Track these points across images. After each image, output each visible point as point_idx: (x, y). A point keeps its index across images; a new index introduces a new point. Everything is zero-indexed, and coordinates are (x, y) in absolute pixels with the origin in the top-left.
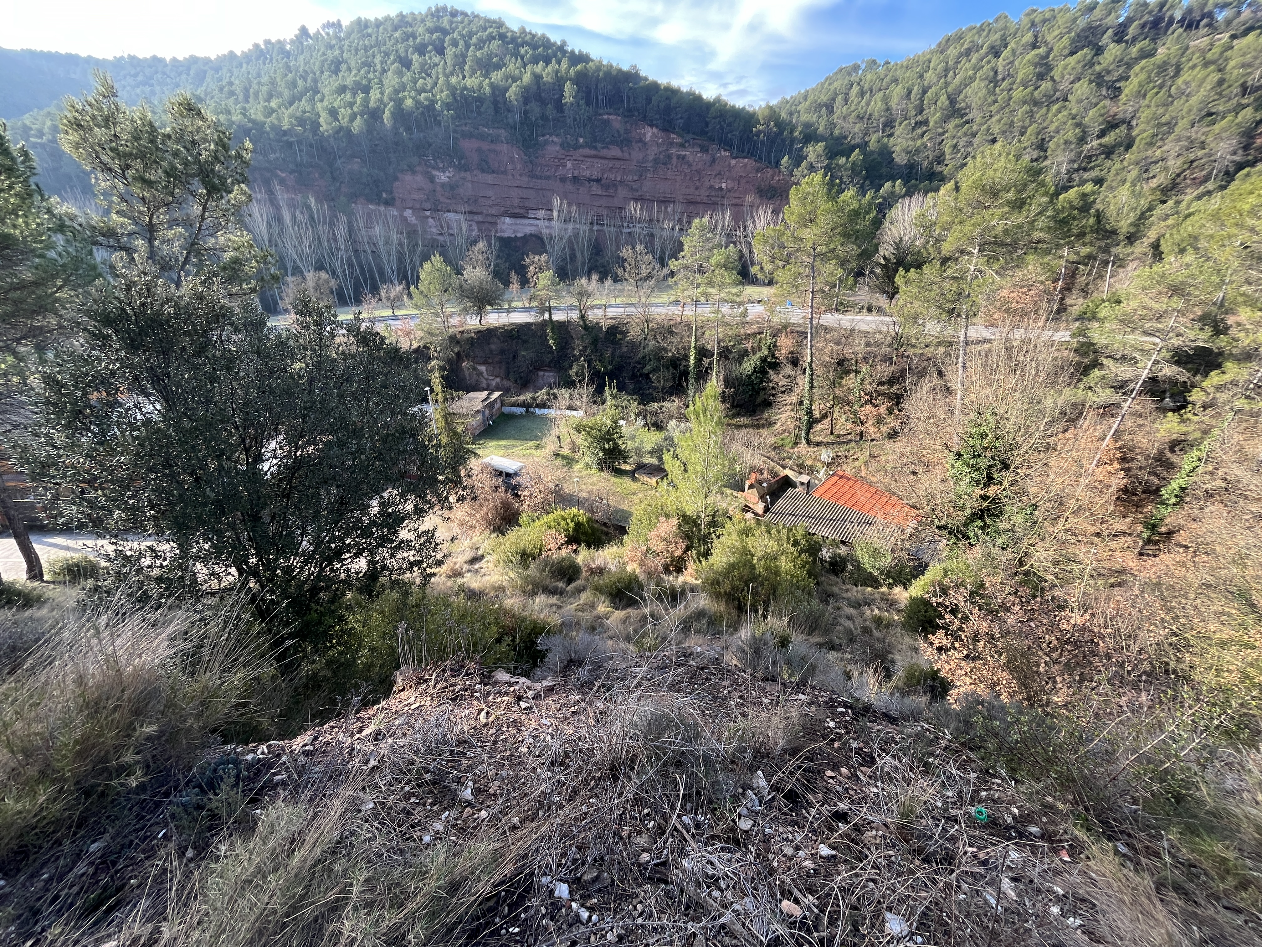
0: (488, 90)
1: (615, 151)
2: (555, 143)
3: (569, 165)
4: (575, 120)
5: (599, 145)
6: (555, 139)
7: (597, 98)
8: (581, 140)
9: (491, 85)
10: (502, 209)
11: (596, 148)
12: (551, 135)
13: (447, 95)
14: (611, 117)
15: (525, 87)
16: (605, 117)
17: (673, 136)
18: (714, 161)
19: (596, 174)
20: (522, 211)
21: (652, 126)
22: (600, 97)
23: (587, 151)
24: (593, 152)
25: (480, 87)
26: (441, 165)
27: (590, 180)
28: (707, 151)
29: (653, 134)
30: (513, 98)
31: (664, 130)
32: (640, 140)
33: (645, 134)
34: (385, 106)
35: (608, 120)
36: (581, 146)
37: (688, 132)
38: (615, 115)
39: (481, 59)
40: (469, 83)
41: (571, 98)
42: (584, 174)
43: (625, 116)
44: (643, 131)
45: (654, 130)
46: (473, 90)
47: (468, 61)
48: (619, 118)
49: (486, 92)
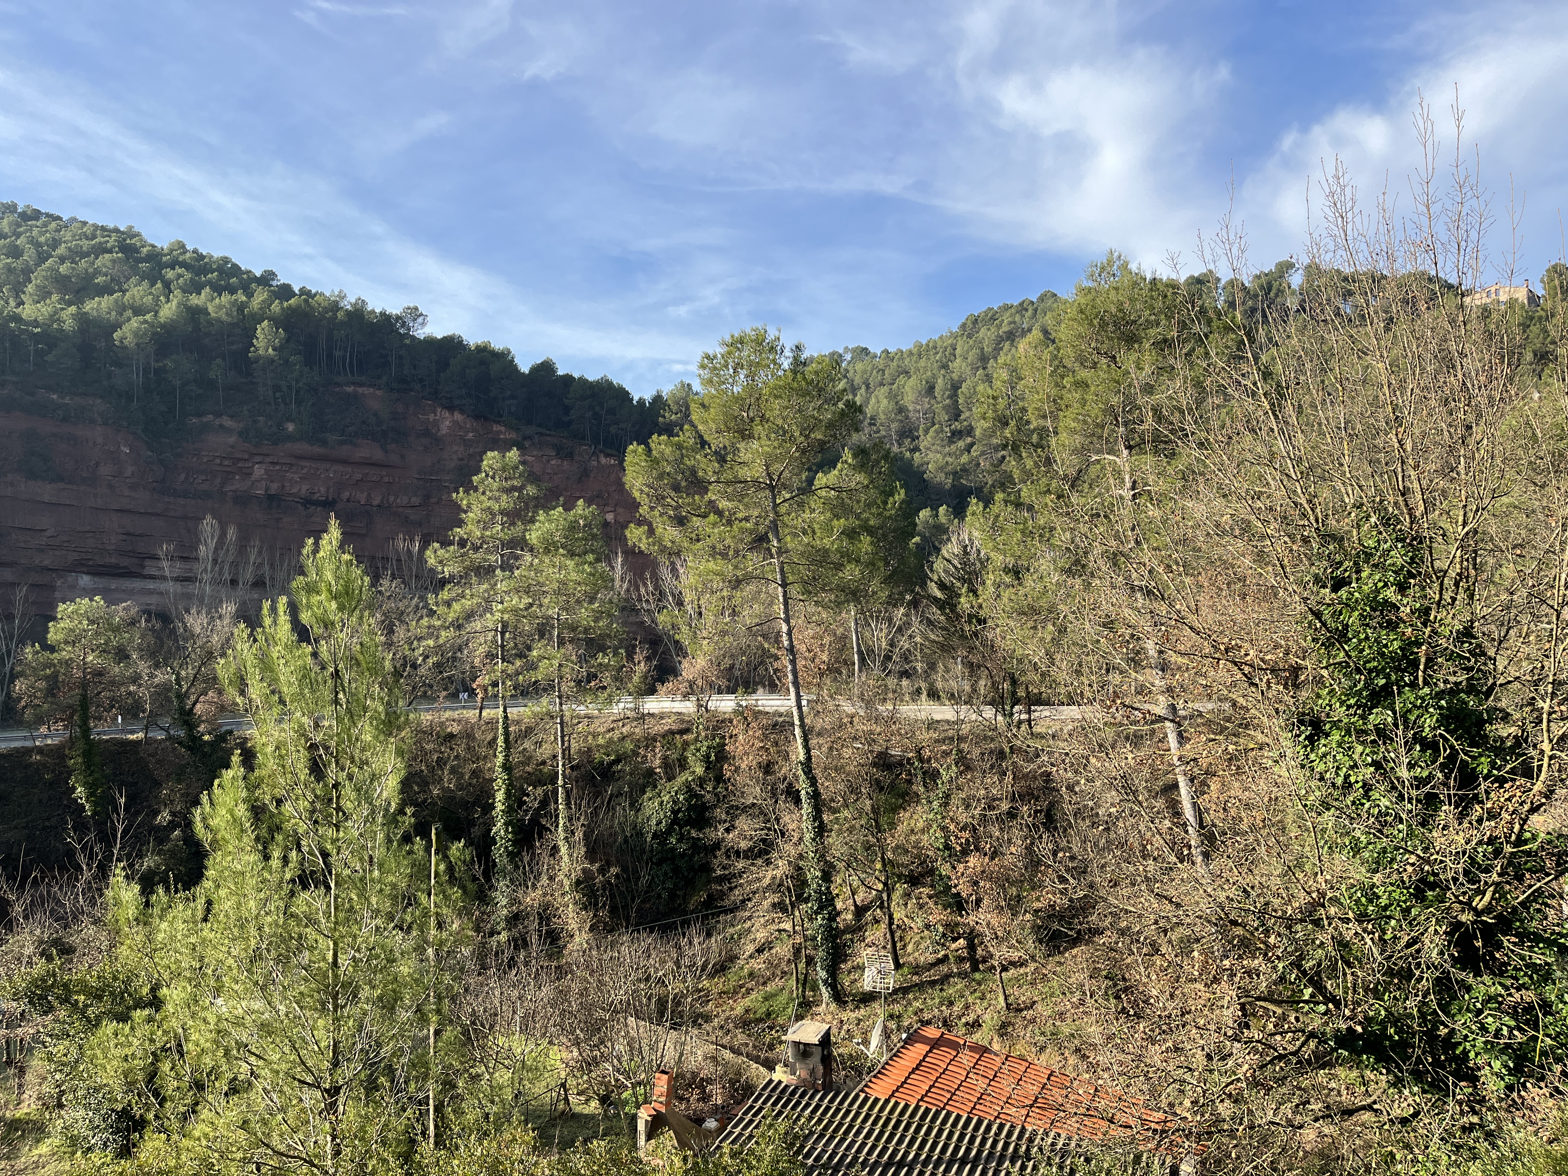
0: (69, 324)
1: (367, 450)
2: (229, 431)
3: (258, 471)
4: (277, 388)
5: (332, 438)
6: (228, 422)
7: (330, 356)
8: (291, 427)
9: (83, 319)
10: (73, 556)
11: (324, 443)
12: (218, 415)
14: (360, 390)
15: (163, 326)
16: (350, 389)
17: (496, 428)
18: (584, 474)
19: (321, 491)
20: (125, 562)
21: (451, 408)
22: (337, 353)
23: (303, 447)
24: (318, 450)
25: (54, 317)
27: (308, 502)
28: (570, 456)
29: (455, 423)
30: (130, 341)
31: (477, 416)
32: (427, 433)
33: (436, 423)
35: (355, 396)
36: (290, 438)
37: (529, 423)
38: (370, 386)
39: (67, 278)
40: (28, 311)
41: (270, 350)
42: (294, 491)
43: (392, 390)
44: (432, 417)
45: (458, 416)
46: (35, 323)
47: (38, 278)
48: (379, 393)
49: (66, 327)
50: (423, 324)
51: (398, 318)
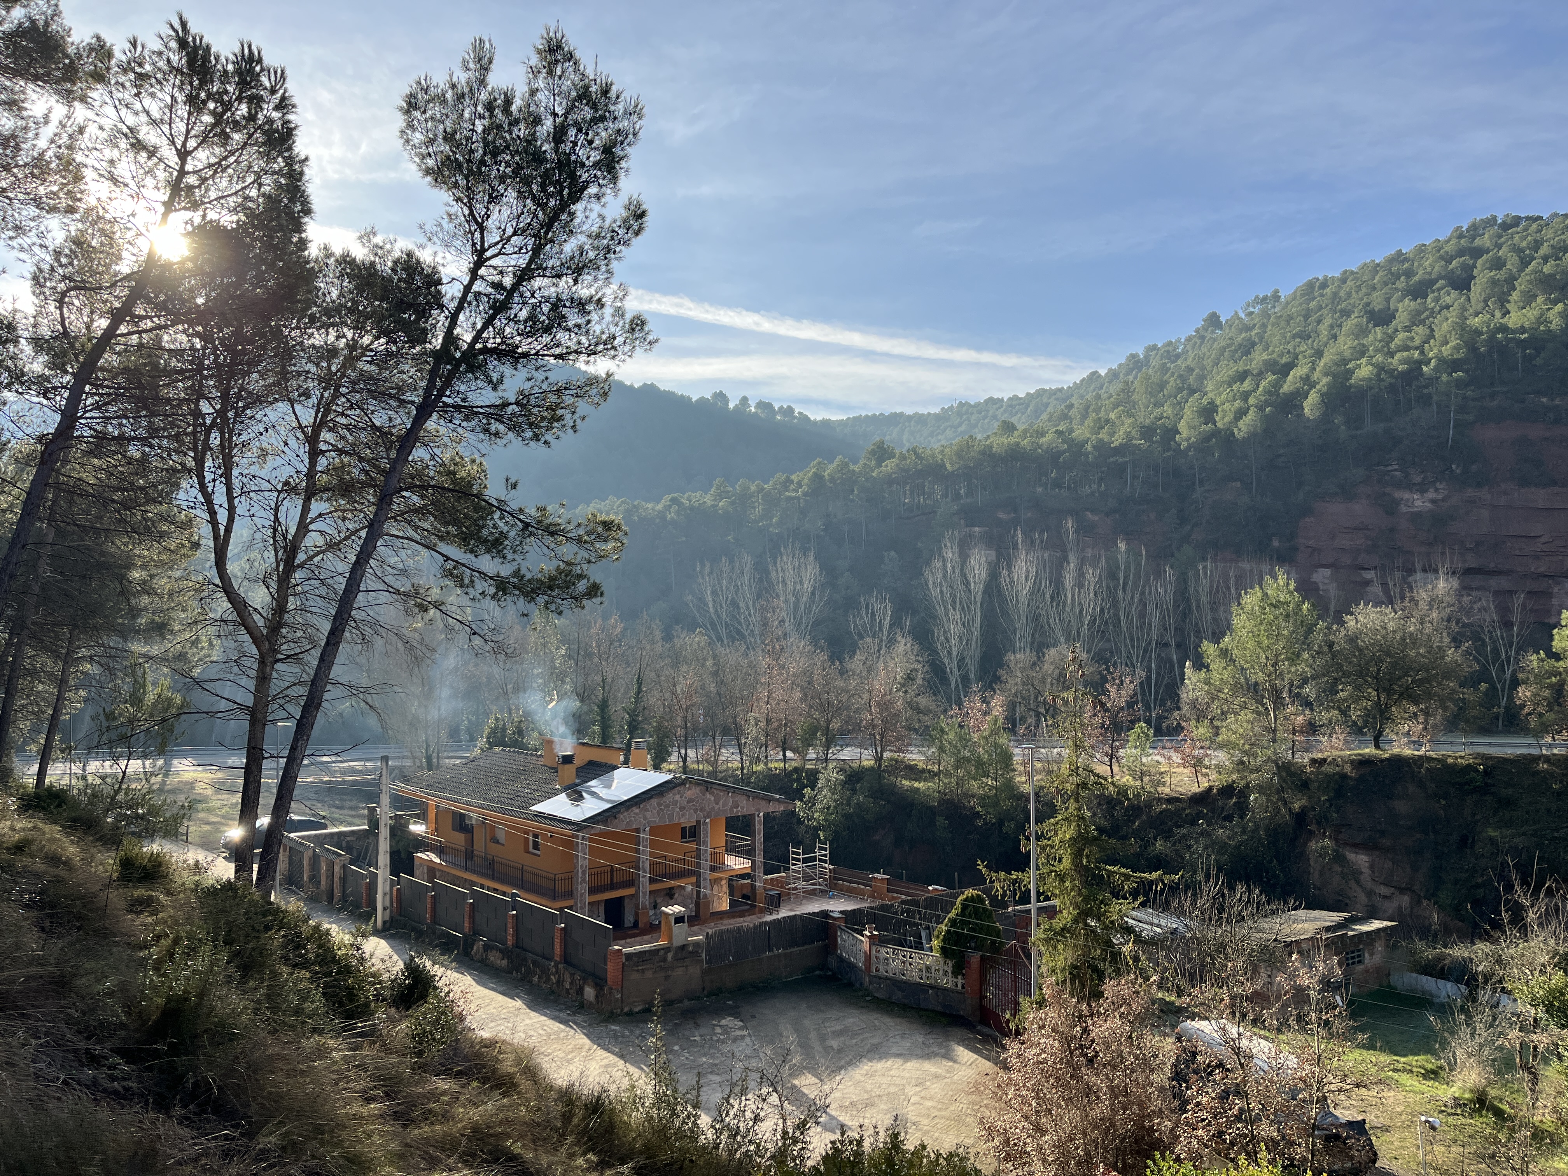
0: (1556, 323)
13: (1457, 348)
25: (1542, 319)
26: (1418, 479)
34: (1313, 386)
39: (1552, 276)
40: (1514, 320)
46: (1523, 330)
47: (1521, 285)
49: (1553, 327)
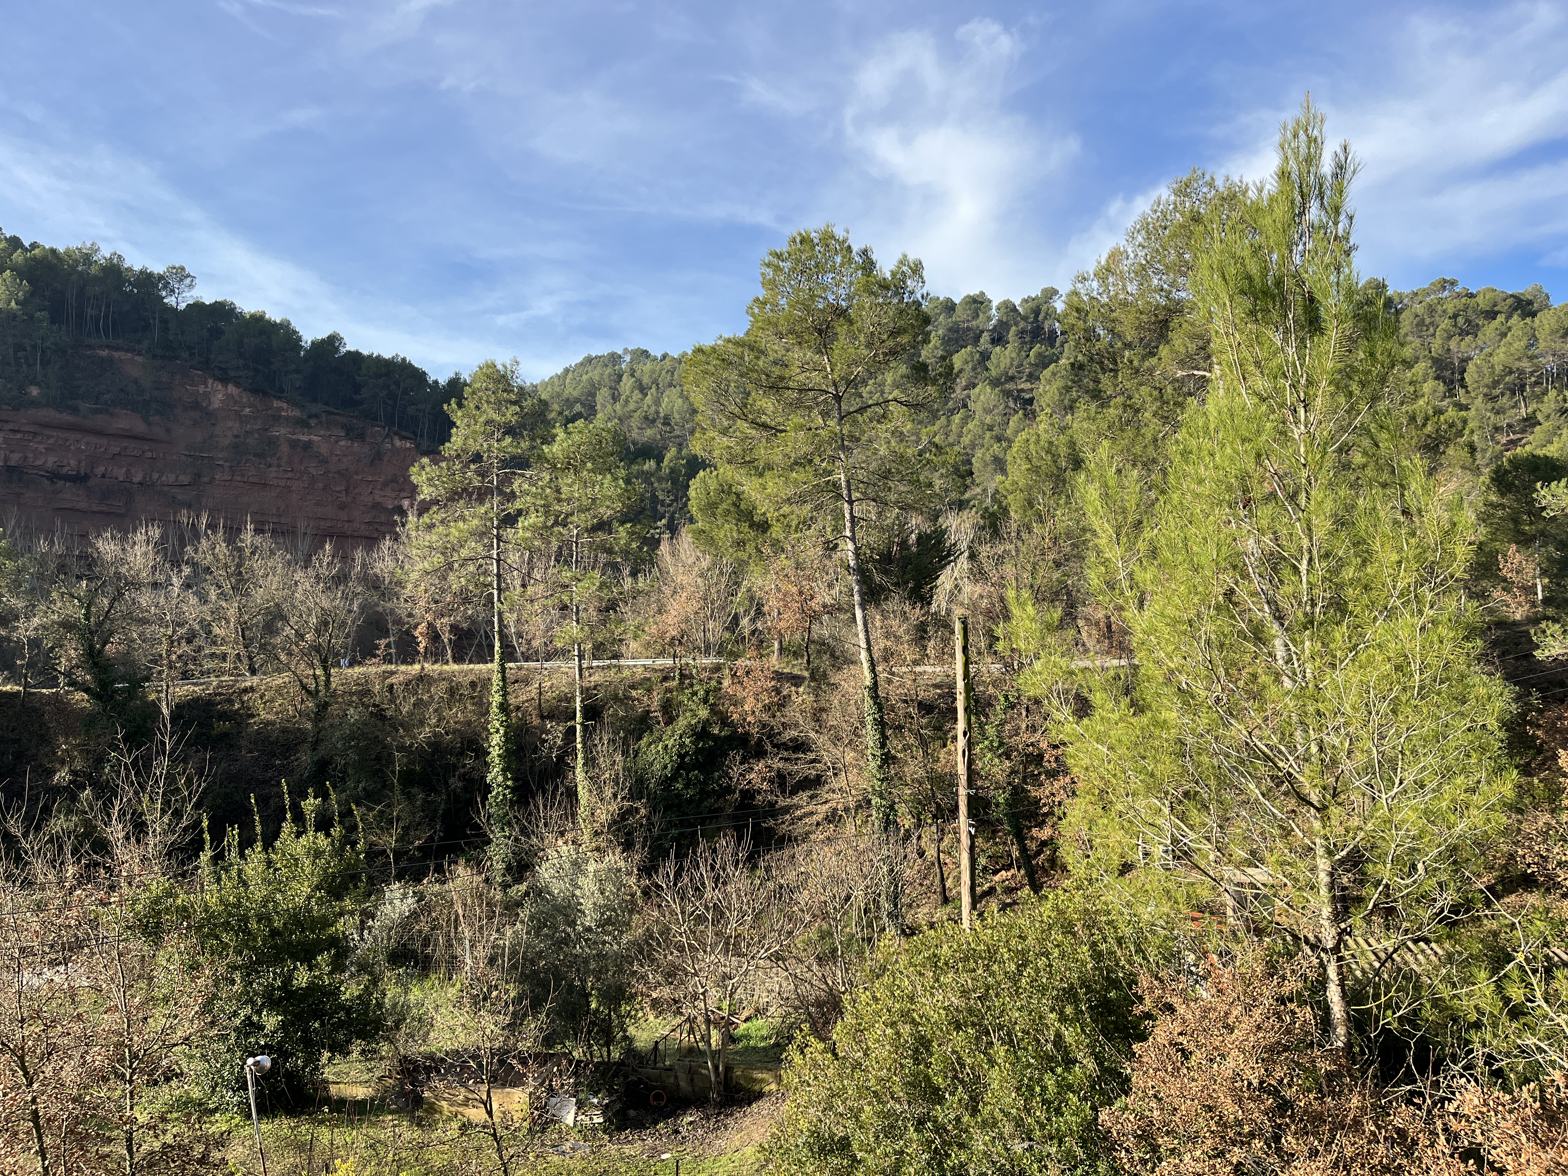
1: (127, 421)
4: (19, 347)
5: (85, 406)
7: (80, 312)
8: (35, 391)
11: (75, 410)
14: (116, 354)
16: (105, 353)
17: (276, 404)
18: (377, 457)
19: (71, 464)
21: (224, 380)
22: (90, 312)
23: (49, 414)
24: (67, 418)
27: (54, 476)
28: (361, 437)
29: (229, 396)
31: (255, 391)
32: (196, 406)
33: (207, 396)
35: (111, 360)
36: (34, 403)
37: (314, 400)
38: (127, 351)
41: (13, 303)
42: (38, 463)
43: (154, 356)
44: (202, 388)
45: (231, 389)
48: (139, 359)
50: (191, 286)
51: (161, 277)
